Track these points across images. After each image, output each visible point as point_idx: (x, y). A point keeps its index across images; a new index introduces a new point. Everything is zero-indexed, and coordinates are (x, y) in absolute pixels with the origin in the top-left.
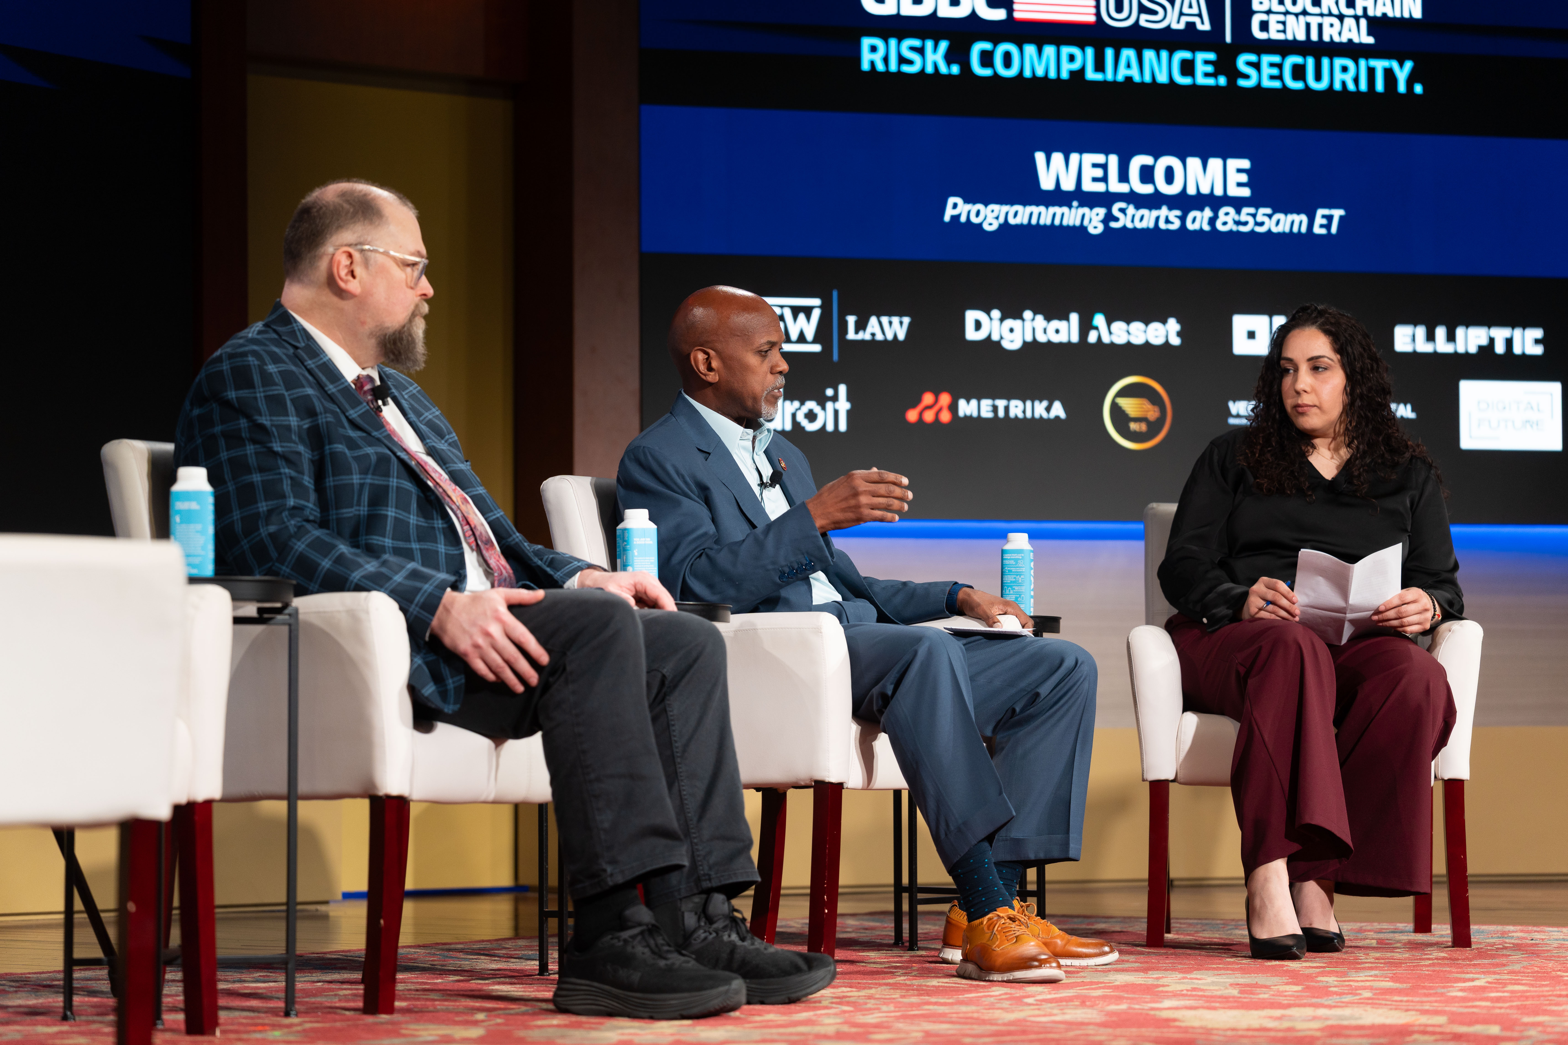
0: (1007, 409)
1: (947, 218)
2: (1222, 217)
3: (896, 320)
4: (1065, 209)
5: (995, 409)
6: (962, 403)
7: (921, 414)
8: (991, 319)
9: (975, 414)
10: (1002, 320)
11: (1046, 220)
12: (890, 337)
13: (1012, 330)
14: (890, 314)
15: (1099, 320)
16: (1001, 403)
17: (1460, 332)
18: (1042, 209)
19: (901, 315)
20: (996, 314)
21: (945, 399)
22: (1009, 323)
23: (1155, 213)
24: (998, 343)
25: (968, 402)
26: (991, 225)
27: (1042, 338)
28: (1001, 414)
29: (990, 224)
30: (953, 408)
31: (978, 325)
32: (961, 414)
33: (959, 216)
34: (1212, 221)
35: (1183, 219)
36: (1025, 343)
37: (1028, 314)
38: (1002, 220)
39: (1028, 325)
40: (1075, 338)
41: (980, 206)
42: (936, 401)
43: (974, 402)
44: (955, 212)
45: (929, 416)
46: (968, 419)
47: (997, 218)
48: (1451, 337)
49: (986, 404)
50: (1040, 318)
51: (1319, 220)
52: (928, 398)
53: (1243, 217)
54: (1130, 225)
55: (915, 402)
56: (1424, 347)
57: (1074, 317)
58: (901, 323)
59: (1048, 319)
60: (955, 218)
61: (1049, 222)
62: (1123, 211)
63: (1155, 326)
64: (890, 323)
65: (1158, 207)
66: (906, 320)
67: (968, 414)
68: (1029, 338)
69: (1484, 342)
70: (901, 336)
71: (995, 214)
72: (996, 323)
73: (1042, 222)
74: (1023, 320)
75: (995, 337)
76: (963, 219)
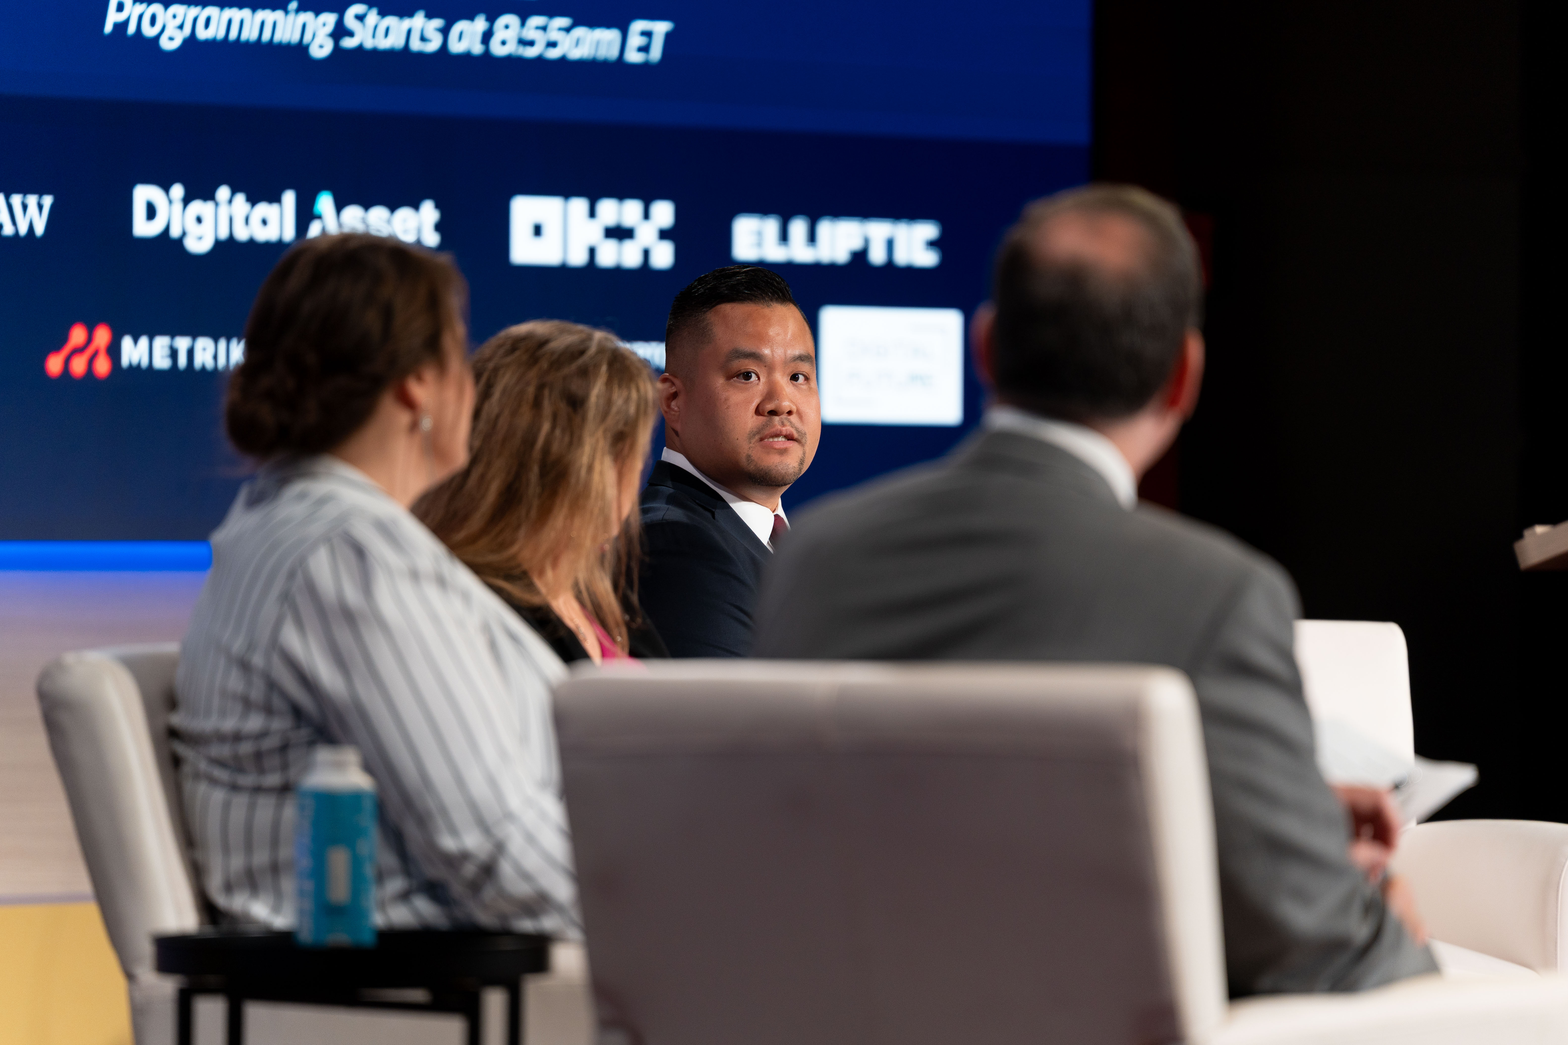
0: (191, 353)
1: (108, 28)
2: (500, 34)
3: (32, 200)
4: (279, 15)
5: (174, 354)
6: (127, 342)
7: (67, 362)
8: (170, 202)
9: (145, 363)
10: (186, 201)
11: (250, 34)
12: (23, 230)
13: (199, 220)
14: (25, 191)
15: (325, 203)
16: (182, 343)
17: (826, 228)
18: (246, 13)
19: (41, 193)
20: (178, 191)
21: (102, 336)
22: (197, 207)
23: (407, 23)
24: (179, 242)
25: (136, 341)
26: (170, 43)
27: (242, 234)
28: (182, 361)
29: (171, 39)
30: (114, 351)
31: (151, 212)
32: (125, 362)
33: (126, 23)
34: (487, 37)
35: (445, 31)
36: (218, 244)
37: (223, 192)
38: (187, 30)
39: (224, 210)
40: (289, 234)
41: (156, 8)
42: (90, 339)
43: (144, 341)
44: (121, 17)
45: (79, 366)
46: (135, 370)
47: (181, 27)
48: (812, 238)
49: (162, 343)
50: (240, 198)
51: (635, 40)
52: (78, 335)
53: (530, 33)
54: (369, 44)
55: (58, 341)
56: (775, 253)
57: (289, 198)
58: (40, 207)
59: (253, 200)
60: (121, 27)
61: (254, 36)
62: (361, 18)
63: (404, 213)
64: (25, 207)
65: (411, 15)
66: (48, 201)
67: (135, 361)
68: (223, 234)
69: (857, 245)
70: (40, 229)
71: (178, 21)
72: (178, 206)
73: (244, 37)
74: (217, 204)
75: (175, 233)
76: (131, 29)
